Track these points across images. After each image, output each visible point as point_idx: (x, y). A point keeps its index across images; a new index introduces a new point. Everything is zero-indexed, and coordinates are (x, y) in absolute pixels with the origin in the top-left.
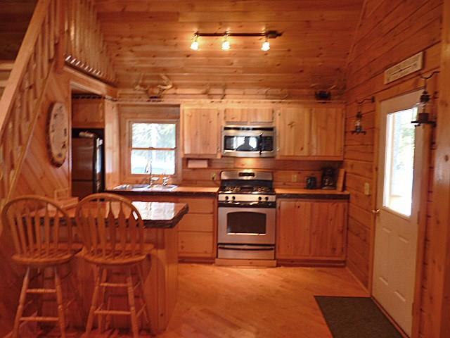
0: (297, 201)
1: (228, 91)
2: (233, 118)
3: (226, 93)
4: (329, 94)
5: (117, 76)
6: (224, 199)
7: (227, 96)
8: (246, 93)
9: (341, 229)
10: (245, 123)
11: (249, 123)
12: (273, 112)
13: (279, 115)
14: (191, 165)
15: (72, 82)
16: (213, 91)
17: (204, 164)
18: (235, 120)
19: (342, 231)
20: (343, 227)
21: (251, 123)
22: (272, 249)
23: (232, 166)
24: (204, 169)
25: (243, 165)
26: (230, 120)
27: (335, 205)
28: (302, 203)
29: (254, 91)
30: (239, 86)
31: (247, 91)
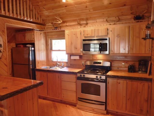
0: (118, 80)
1: (89, 22)
2: (87, 35)
3: (88, 23)
4: (143, 16)
5: (43, 20)
6: (80, 76)
7: (88, 24)
8: (97, 21)
9: (146, 99)
10: (94, 37)
11: (95, 37)
12: (108, 30)
13: (111, 31)
14: (73, 58)
15: (6, 24)
16: (82, 22)
17: (77, 58)
18: (88, 36)
19: (147, 101)
20: (148, 98)
21: (96, 36)
22: (104, 105)
23: (91, 58)
24: (78, 60)
25: (96, 58)
26: (86, 36)
27: (142, 84)
28: (121, 81)
29: (101, 20)
30: (94, 18)
31: (98, 20)
